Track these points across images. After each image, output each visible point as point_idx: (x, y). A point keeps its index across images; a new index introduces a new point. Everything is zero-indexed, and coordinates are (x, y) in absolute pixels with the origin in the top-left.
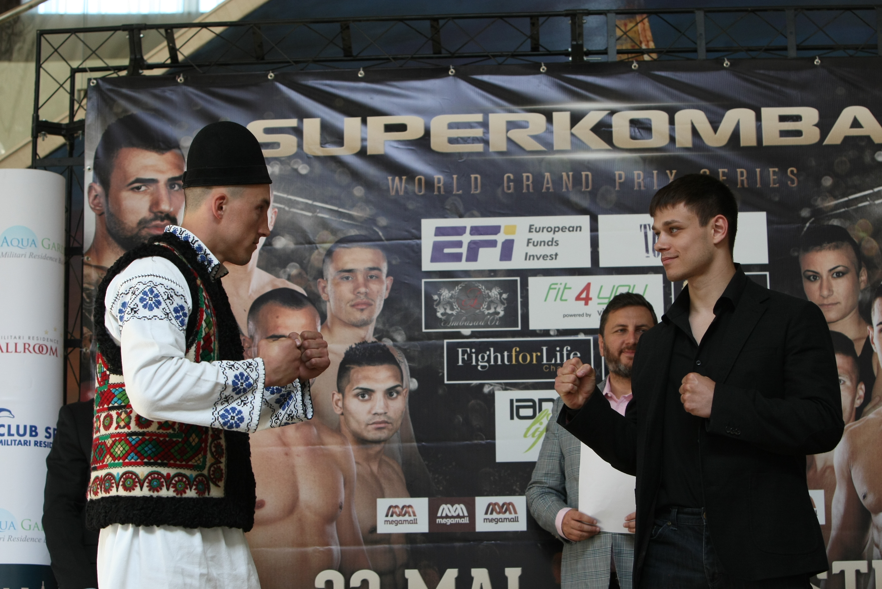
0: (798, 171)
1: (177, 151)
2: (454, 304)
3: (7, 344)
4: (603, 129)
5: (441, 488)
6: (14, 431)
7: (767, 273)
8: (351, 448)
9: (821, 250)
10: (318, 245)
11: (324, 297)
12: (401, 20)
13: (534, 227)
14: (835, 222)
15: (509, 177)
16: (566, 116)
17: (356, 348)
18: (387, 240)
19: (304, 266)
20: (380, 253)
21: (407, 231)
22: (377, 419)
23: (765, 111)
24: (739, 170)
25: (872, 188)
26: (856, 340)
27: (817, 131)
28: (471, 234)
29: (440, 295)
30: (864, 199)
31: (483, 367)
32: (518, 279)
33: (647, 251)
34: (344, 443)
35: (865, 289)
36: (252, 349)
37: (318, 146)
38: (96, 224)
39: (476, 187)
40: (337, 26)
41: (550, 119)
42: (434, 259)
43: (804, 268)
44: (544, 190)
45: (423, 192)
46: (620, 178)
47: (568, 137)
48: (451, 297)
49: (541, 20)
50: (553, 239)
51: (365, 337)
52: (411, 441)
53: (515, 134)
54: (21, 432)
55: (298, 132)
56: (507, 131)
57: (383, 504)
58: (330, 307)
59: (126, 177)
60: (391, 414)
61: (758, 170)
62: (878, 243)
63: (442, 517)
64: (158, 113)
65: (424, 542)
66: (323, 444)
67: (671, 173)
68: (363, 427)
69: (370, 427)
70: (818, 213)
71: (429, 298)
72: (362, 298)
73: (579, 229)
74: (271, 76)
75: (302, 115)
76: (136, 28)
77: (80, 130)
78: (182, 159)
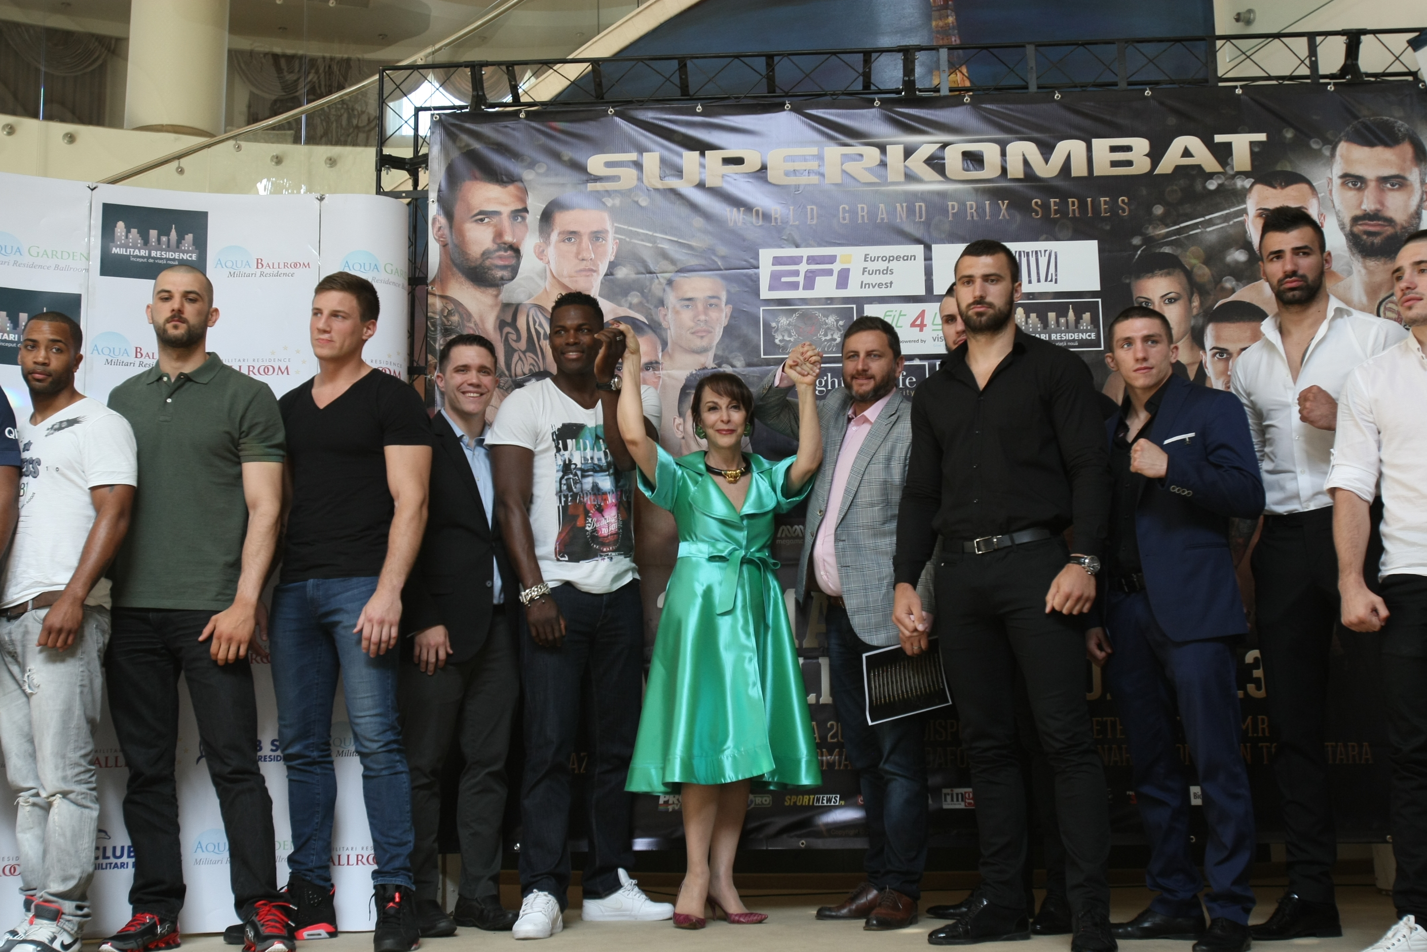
0: (1129, 200)
1: (519, 184)
2: (792, 331)
4: (936, 161)
7: (1100, 300)
9: (1152, 277)
10: (658, 275)
11: (664, 324)
12: (737, 57)
13: (869, 256)
14: (1167, 250)
15: (844, 208)
16: (900, 149)
17: (696, 374)
18: (726, 269)
19: (645, 295)
20: (720, 281)
21: (745, 261)
23: (1095, 141)
24: (1070, 200)
25: (1203, 216)
26: (1189, 364)
27: (1148, 161)
28: (808, 263)
29: (778, 322)
30: (1195, 226)
31: (820, 392)
32: (854, 306)
35: (1198, 315)
37: (658, 179)
38: (440, 255)
39: (812, 218)
40: (675, 64)
41: (883, 152)
42: (771, 288)
43: (1136, 294)
44: (879, 221)
45: (761, 223)
46: (953, 208)
47: (902, 169)
48: (789, 324)
49: (874, 56)
50: (888, 268)
51: (705, 363)
53: (850, 167)
55: (638, 165)
56: (842, 165)
58: (671, 334)
59: (469, 208)
62: (1210, 270)
63: (782, 538)
67: (1003, 203)
70: (1149, 241)
71: (767, 326)
72: (702, 326)
73: (913, 258)
74: (611, 112)
75: (642, 150)
76: (477, 65)
77: (424, 164)
78: (525, 191)
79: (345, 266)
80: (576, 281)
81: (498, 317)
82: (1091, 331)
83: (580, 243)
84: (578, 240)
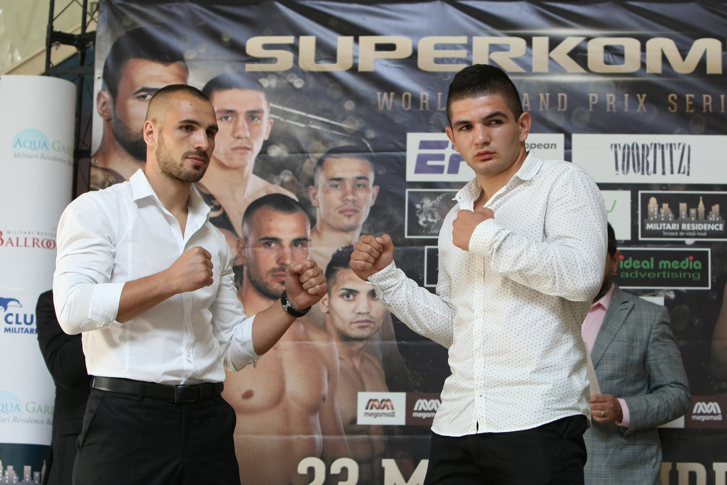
1: (180, 63)
2: (435, 213)
3: (18, 239)
4: (579, 54)
5: (418, 384)
6: (21, 319)
8: (335, 345)
10: (310, 155)
11: (314, 203)
16: (545, 41)
17: (342, 251)
18: (375, 151)
19: (296, 173)
20: (368, 163)
21: (393, 144)
22: (361, 318)
24: (705, 96)
29: (422, 204)
33: (617, 168)
34: (328, 340)
36: (246, 249)
38: (104, 130)
41: (529, 44)
42: (418, 171)
45: (409, 108)
46: (594, 100)
47: (547, 60)
48: (433, 207)
51: (351, 241)
52: (391, 340)
54: (28, 320)
55: (294, 48)
56: (490, 53)
57: (363, 397)
58: (320, 213)
59: (132, 86)
60: (373, 314)
61: (722, 97)
63: (418, 411)
64: (164, 27)
65: (401, 434)
66: (309, 340)
67: (641, 97)
68: (347, 325)
69: (354, 326)
71: (412, 207)
72: (350, 205)
73: (553, 146)
75: (298, 32)
77: (91, 41)
78: (185, 70)
79: (17, 143)
80: (231, 159)
82: (719, 222)
83: (236, 122)
84: (235, 119)
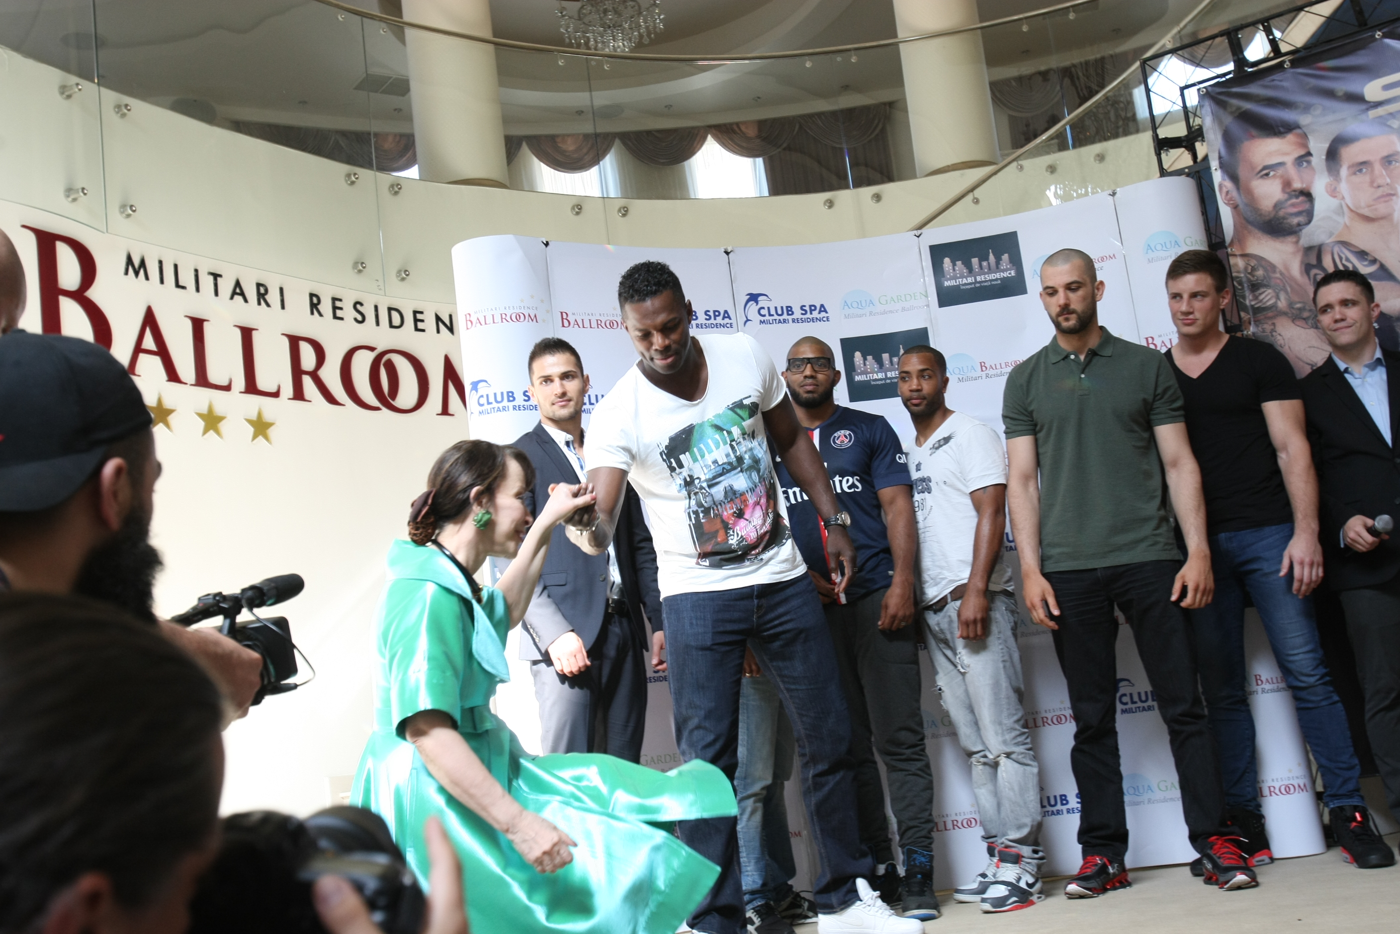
1: (1298, 131)
38: (1234, 218)
59: (1252, 167)
74: (1379, 35)
76: (1233, 31)
77: (1199, 137)
78: (1305, 136)
79: (1148, 249)
80: (1375, 209)
81: (1302, 262)
83: (1372, 171)
84: (1369, 169)
